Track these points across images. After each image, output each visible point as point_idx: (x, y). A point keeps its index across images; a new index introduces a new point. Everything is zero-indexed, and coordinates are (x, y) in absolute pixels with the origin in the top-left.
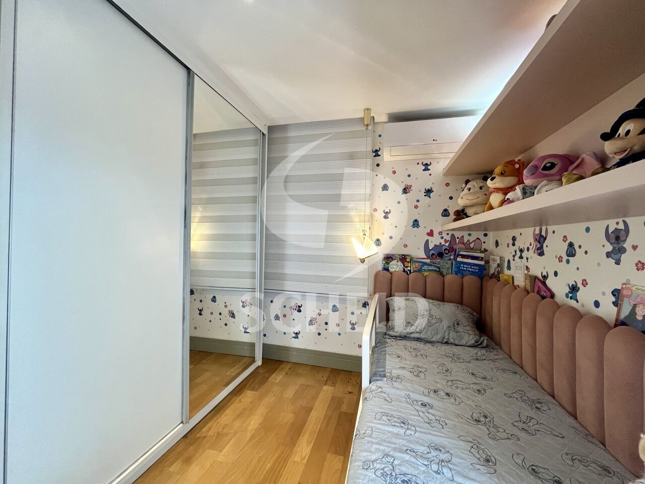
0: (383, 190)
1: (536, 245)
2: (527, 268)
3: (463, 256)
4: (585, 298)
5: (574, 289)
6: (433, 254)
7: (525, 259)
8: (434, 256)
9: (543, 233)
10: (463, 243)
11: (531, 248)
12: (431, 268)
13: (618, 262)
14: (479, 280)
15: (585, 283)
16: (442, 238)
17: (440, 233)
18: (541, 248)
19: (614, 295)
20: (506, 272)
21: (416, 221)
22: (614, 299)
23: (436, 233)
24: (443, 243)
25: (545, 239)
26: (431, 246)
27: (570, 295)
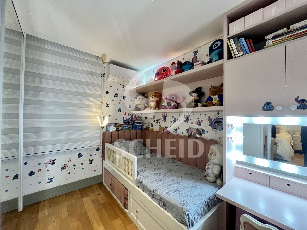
0: (106, 94)
1: (163, 119)
2: (160, 125)
3: (137, 123)
4: (179, 132)
5: (176, 130)
6: (126, 122)
7: (159, 123)
8: (126, 123)
9: (166, 115)
10: (135, 118)
11: (161, 119)
12: (127, 128)
13: (187, 123)
14: (141, 131)
15: (179, 128)
16: (129, 116)
17: (128, 114)
18: (165, 119)
19: (186, 130)
20: (150, 127)
21: (120, 109)
22: (186, 131)
23: (127, 114)
24: (129, 118)
25: (166, 117)
26: (125, 119)
27: (175, 132)
